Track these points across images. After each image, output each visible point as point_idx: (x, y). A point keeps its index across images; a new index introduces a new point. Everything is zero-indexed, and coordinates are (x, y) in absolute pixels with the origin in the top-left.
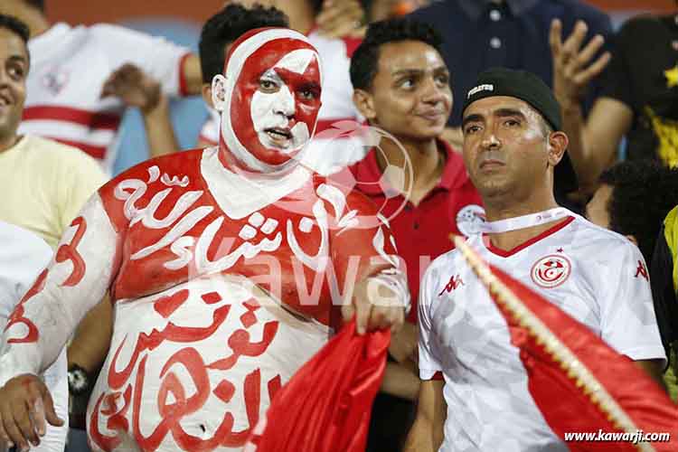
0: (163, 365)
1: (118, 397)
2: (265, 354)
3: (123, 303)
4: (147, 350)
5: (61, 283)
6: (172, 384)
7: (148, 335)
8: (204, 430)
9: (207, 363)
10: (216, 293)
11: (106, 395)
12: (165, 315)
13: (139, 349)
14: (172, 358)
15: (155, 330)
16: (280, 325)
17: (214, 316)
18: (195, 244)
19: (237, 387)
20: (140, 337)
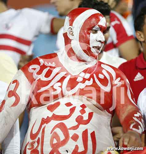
0: (52, 129)
1: (35, 143)
2: (89, 123)
3: (34, 108)
4: (45, 124)
5: (10, 106)
6: (55, 136)
7: (45, 118)
8: (68, 152)
9: (68, 128)
10: (70, 103)
11: (29, 143)
12: (52, 111)
13: (42, 124)
14: (55, 127)
15: (48, 117)
16: (94, 113)
17: (70, 111)
18: (62, 85)
19: (79, 136)
20: (42, 120)
